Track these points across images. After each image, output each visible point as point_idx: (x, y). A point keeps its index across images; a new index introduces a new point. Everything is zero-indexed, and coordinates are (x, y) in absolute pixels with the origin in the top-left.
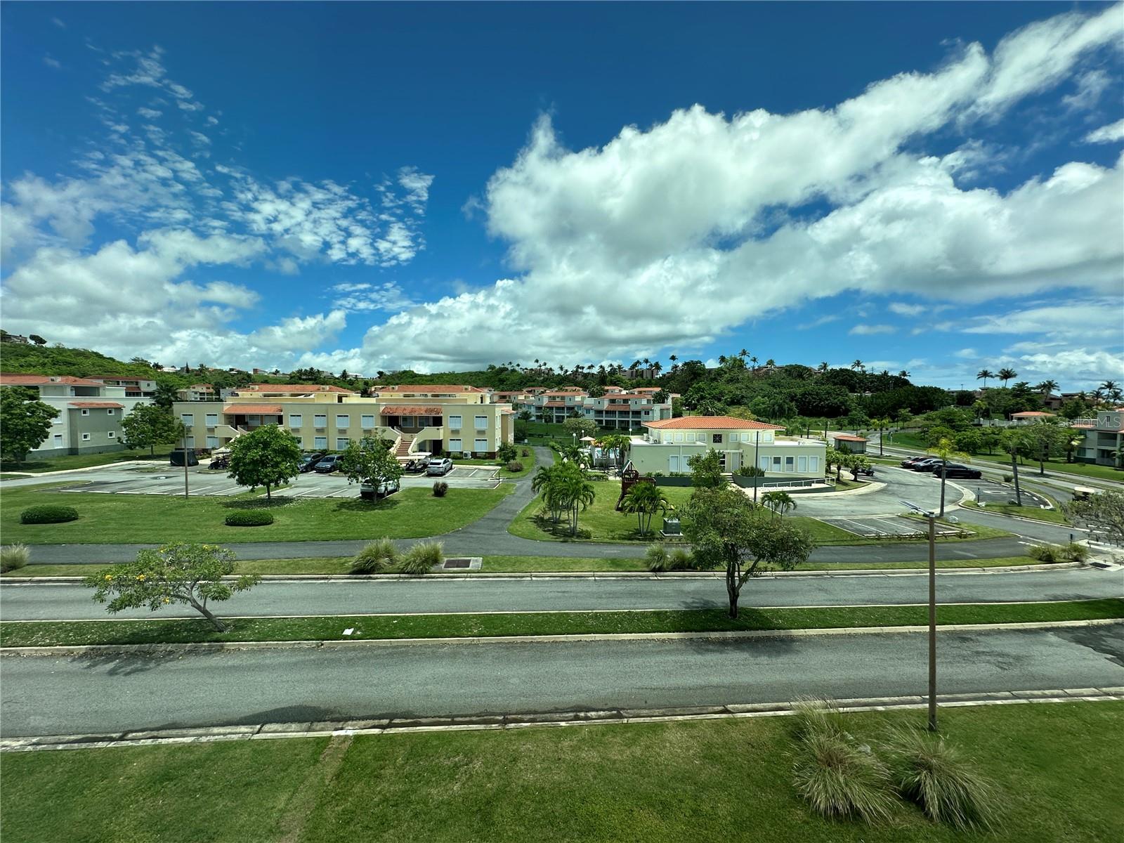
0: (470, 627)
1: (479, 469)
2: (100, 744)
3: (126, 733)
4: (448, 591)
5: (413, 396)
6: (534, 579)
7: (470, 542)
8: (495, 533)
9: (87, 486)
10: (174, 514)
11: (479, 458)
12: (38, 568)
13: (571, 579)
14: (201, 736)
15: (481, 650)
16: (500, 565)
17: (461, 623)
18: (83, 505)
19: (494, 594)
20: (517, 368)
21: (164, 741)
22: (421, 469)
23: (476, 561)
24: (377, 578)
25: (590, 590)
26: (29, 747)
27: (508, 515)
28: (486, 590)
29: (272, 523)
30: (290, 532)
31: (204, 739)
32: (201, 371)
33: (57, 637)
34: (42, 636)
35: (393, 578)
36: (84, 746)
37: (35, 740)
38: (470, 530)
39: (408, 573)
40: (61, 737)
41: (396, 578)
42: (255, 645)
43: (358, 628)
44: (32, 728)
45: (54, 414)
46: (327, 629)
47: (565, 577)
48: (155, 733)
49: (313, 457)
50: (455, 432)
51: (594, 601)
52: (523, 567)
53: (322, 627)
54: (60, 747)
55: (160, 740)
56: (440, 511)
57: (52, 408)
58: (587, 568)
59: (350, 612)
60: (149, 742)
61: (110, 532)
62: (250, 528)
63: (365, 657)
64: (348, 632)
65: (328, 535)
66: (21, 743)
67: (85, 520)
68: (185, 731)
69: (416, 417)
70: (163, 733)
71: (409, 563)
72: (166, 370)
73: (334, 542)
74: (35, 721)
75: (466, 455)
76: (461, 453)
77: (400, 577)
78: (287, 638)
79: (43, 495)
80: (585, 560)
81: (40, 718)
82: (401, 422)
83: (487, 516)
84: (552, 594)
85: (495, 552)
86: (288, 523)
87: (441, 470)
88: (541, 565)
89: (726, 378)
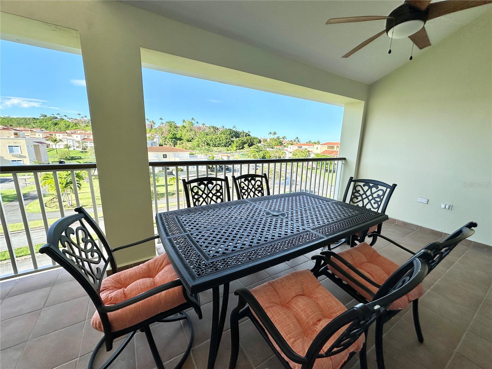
89: (185, 130)
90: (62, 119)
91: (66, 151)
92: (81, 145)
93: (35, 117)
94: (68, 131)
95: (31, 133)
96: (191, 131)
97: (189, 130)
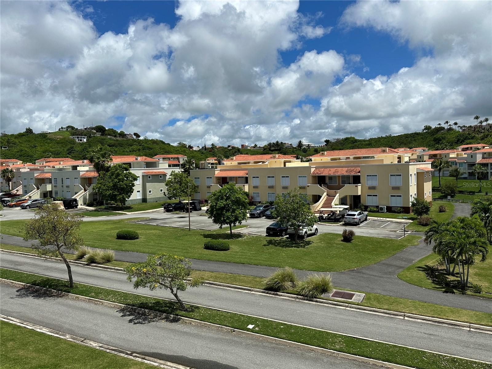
0: (334, 343)
1: (392, 222)
2: (122, 355)
3: (133, 353)
4: (329, 314)
5: (340, 159)
6: (406, 318)
7: (360, 280)
8: (385, 276)
9: (147, 220)
10: (181, 239)
11: (395, 212)
12: (118, 263)
13: (444, 325)
14: (161, 364)
15: (338, 362)
16: (379, 302)
17: (329, 339)
18: (143, 231)
19: (365, 324)
20: (454, 127)
21: (146, 361)
22: (340, 218)
23: (359, 296)
24: (282, 296)
25: (460, 338)
26: (98, 347)
27: (403, 263)
28: (359, 319)
29: (229, 249)
30: (237, 257)
31: (162, 366)
32: (212, 148)
33: (117, 298)
34: (112, 297)
35: (292, 297)
36: (116, 353)
37: (101, 345)
38: (364, 271)
39: (302, 295)
40: (110, 347)
41: (294, 298)
42: (199, 323)
43: (258, 326)
44: (101, 339)
45: (135, 179)
46: (239, 322)
47: (439, 322)
48: (143, 357)
49: (264, 207)
50: (372, 188)
51: (459, 348)
52: (400, 308)
53: (237, 320)
54: (108, 351)
55: (144, 360)
56: (344, 253)
57: (135, 175)
58: (464, 319)
59: (257, 315)
60: (140, 360)
61: (150, 247)
62: (216, 252)
63: (256, 345)
64: (251, 327)
65: (259, 262)
66: (96, 345)
67: (142, 239)
68: (156, 360)
69: (339, 176)
70: (147, 358)
71: (304, 288)
72: (195, 149)
73: (262, 267)
74: (103, 337)
75: (382, 209)
76: (377, 207)
77: (297, 298)
78: (216, 323)
79: (128, 224)
80: (465, 312)
81: (104, 335)
82: (327, 181)
83: (383, 262)
84: (419, 334)
85: (379, 291)
86: (238, 250)
87: (356, 220)
88: (416, 308)
90: (451, 130)
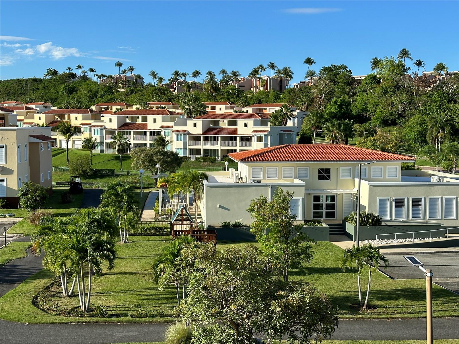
89: (379, 90)
90: (85, 78)
91: (87, 155)
92: (116, 141)
93: (38, 77)
94: (94, 108)
95: (27, 113)
96: (397, 93)
97: (392, 89)
